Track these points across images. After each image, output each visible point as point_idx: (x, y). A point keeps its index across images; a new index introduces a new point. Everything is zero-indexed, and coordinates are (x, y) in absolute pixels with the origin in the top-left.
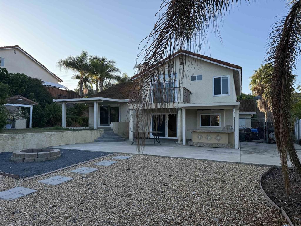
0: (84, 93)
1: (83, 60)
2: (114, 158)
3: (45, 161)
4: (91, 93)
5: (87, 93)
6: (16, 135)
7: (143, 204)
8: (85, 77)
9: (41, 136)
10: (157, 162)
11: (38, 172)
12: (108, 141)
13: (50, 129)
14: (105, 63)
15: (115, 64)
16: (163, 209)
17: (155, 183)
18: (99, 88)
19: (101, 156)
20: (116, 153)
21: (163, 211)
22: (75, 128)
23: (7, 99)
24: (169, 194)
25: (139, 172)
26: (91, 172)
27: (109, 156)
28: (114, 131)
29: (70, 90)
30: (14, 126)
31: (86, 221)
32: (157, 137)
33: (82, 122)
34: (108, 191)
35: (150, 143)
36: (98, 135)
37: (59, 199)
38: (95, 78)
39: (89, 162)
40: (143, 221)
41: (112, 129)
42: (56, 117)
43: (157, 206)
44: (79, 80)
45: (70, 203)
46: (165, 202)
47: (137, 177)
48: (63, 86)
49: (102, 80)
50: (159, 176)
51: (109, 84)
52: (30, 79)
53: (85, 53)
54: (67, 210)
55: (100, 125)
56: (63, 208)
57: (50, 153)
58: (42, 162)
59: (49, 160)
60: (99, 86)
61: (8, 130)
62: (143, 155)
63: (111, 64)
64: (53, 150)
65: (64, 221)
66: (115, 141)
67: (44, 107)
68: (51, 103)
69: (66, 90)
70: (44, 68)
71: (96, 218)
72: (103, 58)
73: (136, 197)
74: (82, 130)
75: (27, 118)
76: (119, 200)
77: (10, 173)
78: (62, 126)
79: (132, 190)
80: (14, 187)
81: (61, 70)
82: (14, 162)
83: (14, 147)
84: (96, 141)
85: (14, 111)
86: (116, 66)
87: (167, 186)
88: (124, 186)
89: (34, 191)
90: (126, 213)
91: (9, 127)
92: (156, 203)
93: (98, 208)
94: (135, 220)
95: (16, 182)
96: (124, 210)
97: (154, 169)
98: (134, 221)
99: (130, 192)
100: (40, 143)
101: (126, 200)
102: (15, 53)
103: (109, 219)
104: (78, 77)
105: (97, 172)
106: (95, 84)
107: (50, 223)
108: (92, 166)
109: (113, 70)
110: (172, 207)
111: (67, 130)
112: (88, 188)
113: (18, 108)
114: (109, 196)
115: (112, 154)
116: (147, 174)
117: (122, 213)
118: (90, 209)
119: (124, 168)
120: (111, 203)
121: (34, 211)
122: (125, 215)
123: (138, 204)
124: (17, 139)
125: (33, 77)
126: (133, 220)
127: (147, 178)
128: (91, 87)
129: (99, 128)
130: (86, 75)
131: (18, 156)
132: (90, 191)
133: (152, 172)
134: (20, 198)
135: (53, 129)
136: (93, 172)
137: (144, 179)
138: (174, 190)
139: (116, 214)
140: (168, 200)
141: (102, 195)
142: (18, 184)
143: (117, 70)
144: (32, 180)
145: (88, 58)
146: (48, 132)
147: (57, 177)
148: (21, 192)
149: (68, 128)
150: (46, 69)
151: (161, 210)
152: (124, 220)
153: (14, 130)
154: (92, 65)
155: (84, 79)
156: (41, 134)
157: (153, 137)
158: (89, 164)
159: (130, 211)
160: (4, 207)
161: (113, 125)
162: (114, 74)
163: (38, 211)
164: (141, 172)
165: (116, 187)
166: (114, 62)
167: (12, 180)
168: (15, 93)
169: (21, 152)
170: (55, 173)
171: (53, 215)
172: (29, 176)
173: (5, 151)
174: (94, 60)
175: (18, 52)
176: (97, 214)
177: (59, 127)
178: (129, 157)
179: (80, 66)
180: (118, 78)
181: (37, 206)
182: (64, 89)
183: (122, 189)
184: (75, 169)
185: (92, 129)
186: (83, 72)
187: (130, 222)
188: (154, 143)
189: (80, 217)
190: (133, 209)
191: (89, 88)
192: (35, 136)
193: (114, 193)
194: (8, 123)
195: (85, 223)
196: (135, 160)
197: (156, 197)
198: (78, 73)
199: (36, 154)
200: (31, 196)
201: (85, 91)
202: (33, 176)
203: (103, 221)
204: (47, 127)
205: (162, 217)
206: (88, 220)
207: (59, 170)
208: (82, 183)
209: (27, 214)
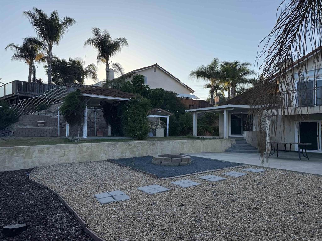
0: (216, 101)
1: (214, 68)
2: (244, 170)
3: (178, 166)
4: (223, 101)
5: (218, 101)
6: (156, 142)
7: (272, 220)
8: (217, 85)
9: (175, 143)
10: (299, 180)
11: (171, 175)
12: (240, 152)
13: (183, 138)
14: (238, 67)
15: (248, 66)
16: (297, 230)
17: (292, 201)
18: (231, 95)
19: (230, 166)
20: (248, 165)
21: (297, 233)
22: (205, 137)
23: (149, 111)
24: (309, 216)
25: (273, 188)
26: (219, 181)
27: (239, 167)
28: (247, 141)
29: (201, 99)
30: (155, 135)
31: (209, 223)
32: (304, 151)
33: (213, 132)
34: (233, 201)
35: (294, 157)
36: (229, 145)
37: (187, 200)
38: (226, 85)
39: (217, 171)
40: (270, 237)
41: (244, 138)
42: (188, 126)
43: (290, 226)
44: (210, 89)
45: (195, 205)
46: (302, 224)
47: (269, 193)
48: (194, 97)
49: (234, 86)
50: (299, 195)
51: (242, 89)
52: (167, 92)
53: (215, 60)
54: (193, 211)
55: (231, 135)
56: (189, 208)
57: (182, 159)
58: (175, 166)
59: (181, 166)
60: (230, 92)
61: (151, 138)
62: (281, 170)
63: (244, 66)
64: (185, 157)
65: (190, 219)
66: (248, 152)
67: (178, 117)
68: (184, 113)
69: (197, 100)
70: (178, 81)
71: (219, 223)
72: (236, 61)
73: (265, 212)
74: (212, 139)
75: (164, 127)
76: (245, 211)
77: (150, 173)
78: (194, 134)
79: (261, 204)
80: (152, 185)
81: (193, 80)
82: (154, 164)
83: (154, 152)
84: (227, 151)
85: (155, 121)
86: (250, 68)
87: (308, 207)
88: (252, 199)
89: (168, 189)
90: (251, 225)
91: (151, 135)
92: (289, 223)
93: (222, 214)
94: (260, 233)
95: (155, 181)
96: (249, 222)
97: (293, 186)
98: (259, 235)
99: (259, 206)
100: (174, 150)
101: (252, 213)
102: (155, 71)
103: (232, 227)
104: (209, 86)
105: (224, 181)
106: (227, 91)
107: (178, 218)
108: (220, 175)
109: (247, 72)
110: (311, 230)
111: (198, 138)
112: (214, 195)
113: (158, 118)
114: (234, 206)
115: (242, 166)
116: (283, 190)
117: (246, 224)
118: (214, 214)
119: (254, 181)
120: (235, 212)
121: (166, 206)
122: (249, 227)
123: (266, 220)
124: (157, 145)
125: (169, 90)
126: (257, 233)
127: (283, 195)
128: (222, 94)
129: (229, 137)
130: (217, 83)
131: (157, 160)
132: (215, 198)
133: (290, 190)
134: (157, 194)
135: (186, 138)
136: (220, 181)
137: (278, 195)
138: (317, 213)
139: (240, 224)
140: (306, 222)
141: (227, 204)
142: (156, 182)
143: (252, 73)
144: (167, 180)
145: (219, 64)
146: (181, 140)
147: (187, 181)
148: (157, 189)
149: (199, 137)
150: (180, 81)
151: (294, 231)
152: (248, 231)
153: (155, 138)
154: (223, 72)
155: (215, 86)
156: (175, 141)
157: (298, 151)
158: (217, 173)
159: (256, 224)
160: (145, 198)
161: (245, 134)
162: (249, 77)
163: (169, 206)
164: (275, 188)
165: (243, 198)
166: (248, 64)
167: (152, 178)
168: (155, 106)
169: (159, 156)
170: (185, 177)
171: (181, 212)
172: (164, 177)
173: (148, 155)
174: (226, 66)
175: (157, 70)
176: (220, 219)
177: (191, 136)
178: (262, 170)
179: (210, 74)
180: (253, 81)
181: (169, 202)
182: (196, 99)
183: (250, 202)
184: (203, 176)
185: (222, 138)
186: (214, 80)
187: (254, 234)
188: (299, 158)
189: (204, 219)
190: (259, 223)
191: (221, 96)
192: (170, 143)
193: (240, 204)
194: (150, 132)
195: (207, 225)
196: (270, 175)
197: (290, 217)
198: (209, 82)
199: (170, 159)
200: (165, 193)
201: (216, 99)
202: (167, 177)
203: (225, 227)
204: (181, 136)
205: (294, 238)
206: (211, 223)
207: (188, 174)
208: (208, 189)
209: (161, 207)
